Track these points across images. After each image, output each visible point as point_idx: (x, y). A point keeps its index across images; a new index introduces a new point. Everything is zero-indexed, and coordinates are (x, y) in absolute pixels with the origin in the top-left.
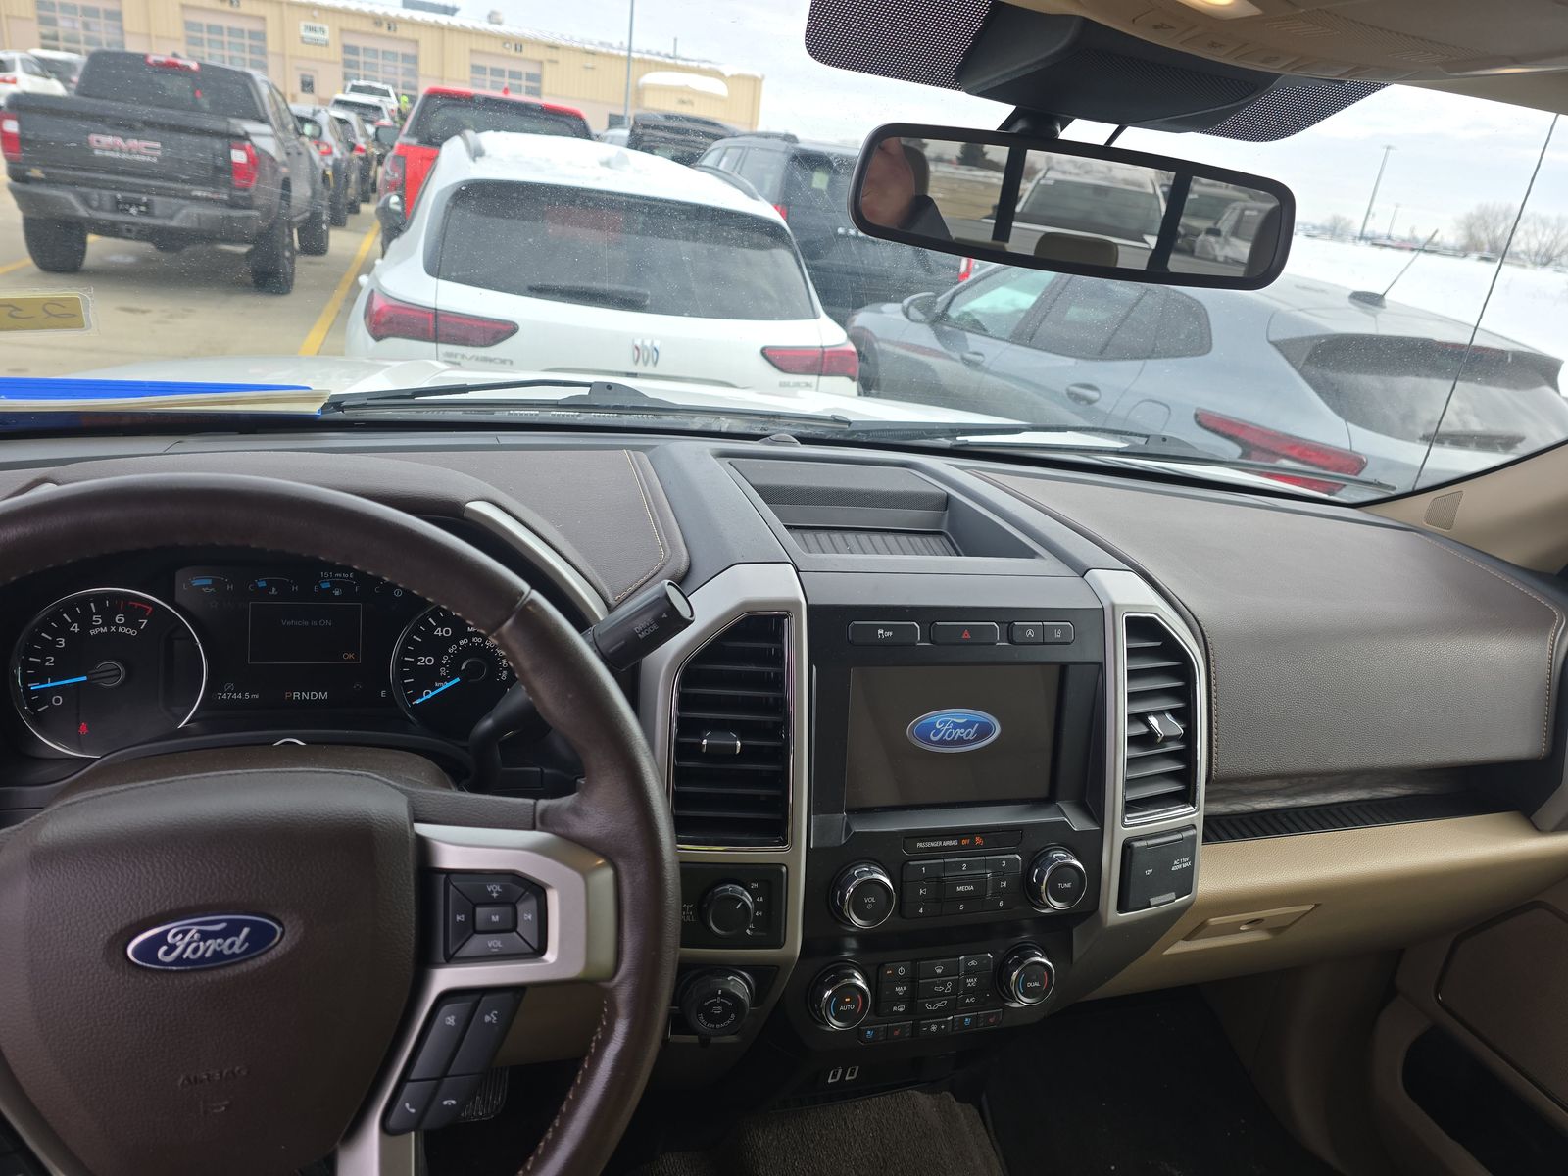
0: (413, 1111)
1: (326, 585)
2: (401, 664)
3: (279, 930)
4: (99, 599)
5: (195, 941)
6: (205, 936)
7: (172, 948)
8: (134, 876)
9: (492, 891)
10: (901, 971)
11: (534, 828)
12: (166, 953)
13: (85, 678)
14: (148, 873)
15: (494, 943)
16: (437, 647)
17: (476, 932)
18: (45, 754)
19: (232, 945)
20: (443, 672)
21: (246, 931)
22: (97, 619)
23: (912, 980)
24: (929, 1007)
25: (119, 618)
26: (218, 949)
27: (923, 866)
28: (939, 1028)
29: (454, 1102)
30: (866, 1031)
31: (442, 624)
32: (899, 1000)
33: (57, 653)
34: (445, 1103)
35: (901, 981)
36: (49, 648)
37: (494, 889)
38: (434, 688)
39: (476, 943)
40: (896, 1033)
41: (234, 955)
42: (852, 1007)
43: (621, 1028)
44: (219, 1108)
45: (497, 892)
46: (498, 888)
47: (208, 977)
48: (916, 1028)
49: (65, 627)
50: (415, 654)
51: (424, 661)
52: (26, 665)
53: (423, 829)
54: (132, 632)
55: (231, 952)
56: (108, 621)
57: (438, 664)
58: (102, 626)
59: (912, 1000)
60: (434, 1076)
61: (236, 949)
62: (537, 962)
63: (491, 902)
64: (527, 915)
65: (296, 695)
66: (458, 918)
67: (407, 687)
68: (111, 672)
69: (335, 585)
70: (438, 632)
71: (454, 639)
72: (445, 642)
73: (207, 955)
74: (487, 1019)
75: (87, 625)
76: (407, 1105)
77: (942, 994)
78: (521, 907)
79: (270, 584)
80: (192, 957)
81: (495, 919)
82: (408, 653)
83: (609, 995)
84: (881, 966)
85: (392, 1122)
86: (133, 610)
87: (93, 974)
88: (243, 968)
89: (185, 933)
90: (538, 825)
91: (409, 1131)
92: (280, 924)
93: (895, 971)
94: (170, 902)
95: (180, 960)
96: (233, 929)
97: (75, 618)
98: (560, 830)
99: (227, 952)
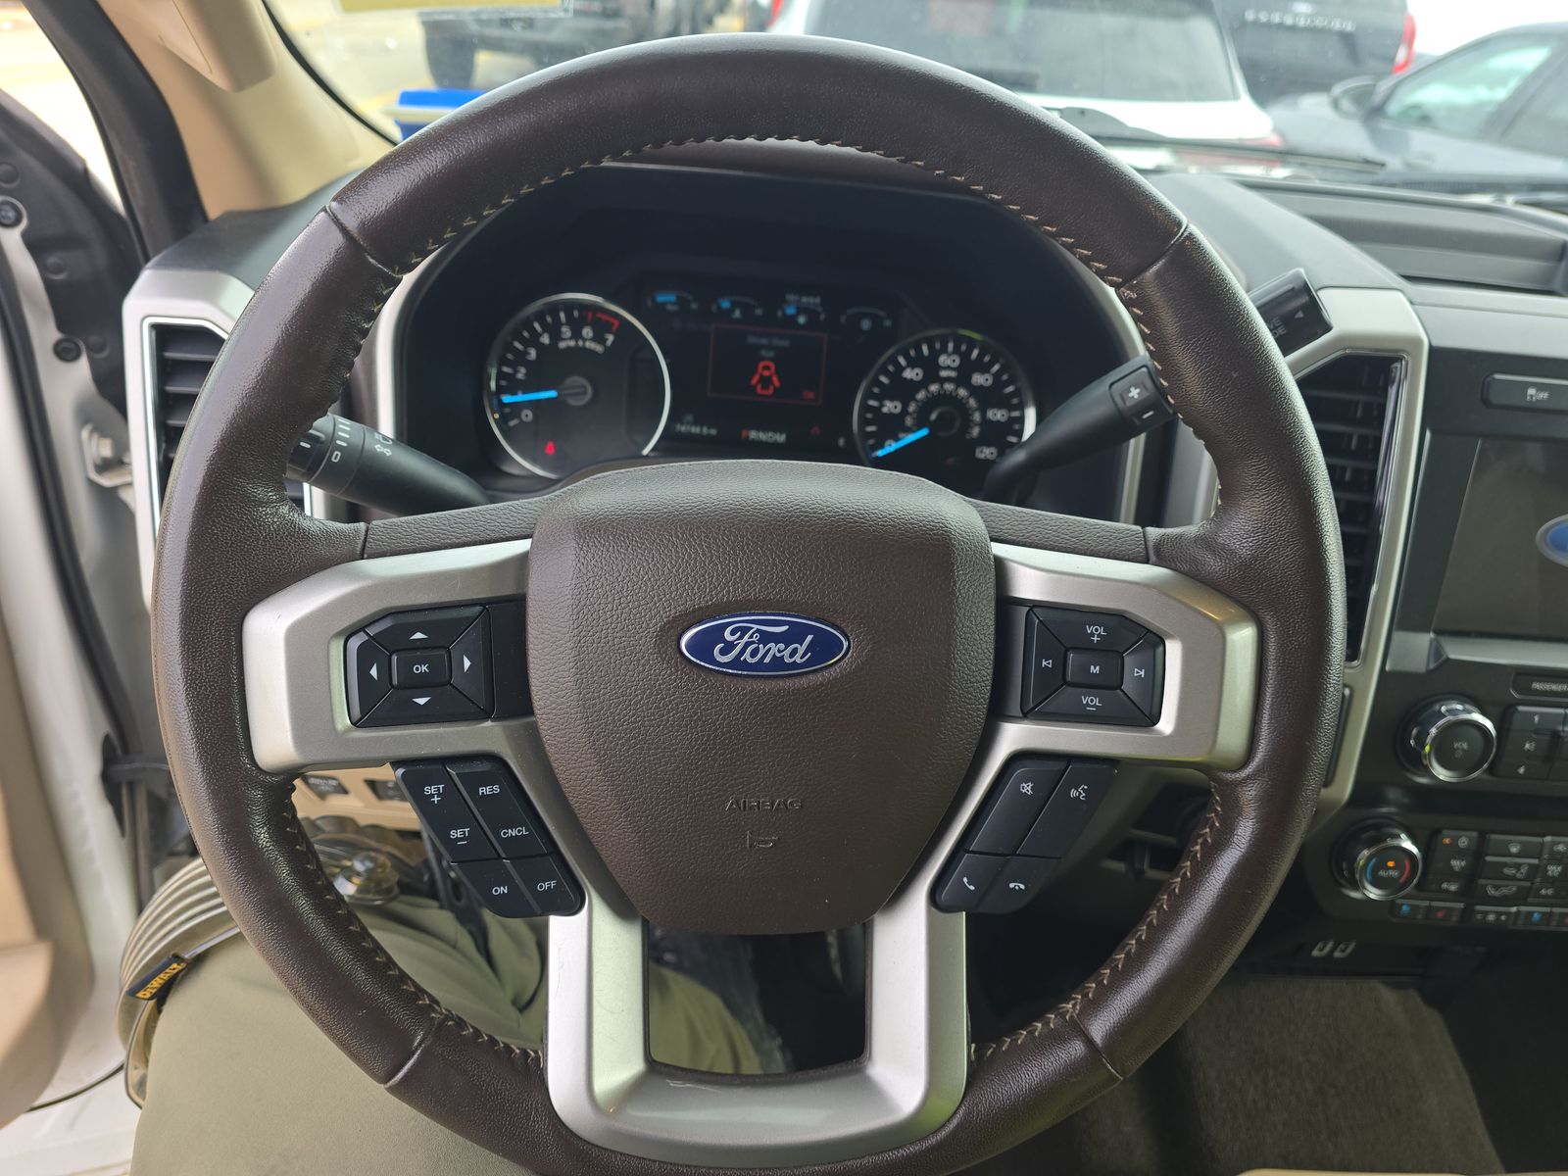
0: (972, 888)
1: (791, 311)
2: (865, 408)
3: (845, 644)
4: (569, 306)
5: (753, 642)
6: (766, 638)
7: (728, 647)
8: (690, 556)
9: (1092, 634)
10: (1463, 842)
11: (1147, 562)
12: (723, 652)
13: (552, 394)
14: (704, 554)
15: (1091, 701)
16: (904, 391)
17: (1065, 682)
18: (515, 471)
19: (795, 651)
20: (909, 421)
21: (810, 638)
22: (566, 331)
23: (1477, 854)
24: (1491, 891)
25: (587, 332)
26: (778, 655)
27: (1535, 713)
28: (1498, 918)
29: (1022, 887)
30: (1402, 905)
31: (912, 364)
32: (1453, 876)
33: (528, 364)
34: (1012, 885)
35: (1460, 853)
36: (521, 359)
37: (1096, 632)
38: (897, 439)
39: (1064, 697)
40: (1440, 915)
41: (794, 665)
42: (1395, 874)
43: (1245, 831)
44: (766, 843)
45: (1099, 636)
46: (1101, 630)
47: (766, 686)
48: (1468, 912)
49: (536, 335)
50: (881, 398)
51: (890, 407)
52: (500, 376)
53: (999, 549)
54: (599, 348)
55: (792, 660)
56: (577, 335)
57: (904, 412)
58: (571, 338)
59: (1470, 881)
60: (1001, 850)
61: (798, 659)
62: (1147, 732)
63: (1086, 648)
64: (1134, 672)
65: (753, 435)
66: (1044, 663)
67: (871, 435)
68: (579, 390)
69: (800, 310)
70: (909, 374)
71: (923, 384)
72: (915, 386)
73: (767, 660)
74: (1073, 793)
75: (556, 337)
76: (965, 880)
77: (1513, 878)
78: (1128, 660)
79: (734, 305)
80: (750, 660)
81: (1095, 670)
82: (873, 396)
83: (1230, 791)
84: (1436, 832)
85: (944, 895)
86: (601, 322)
87: (643, 665)
88: (804, 681)
89: (745, 630)
90: (1153, 558)
91: (960, 910)
92: (848, 639)
93: (1455, 840)
94: (729, 592)
95: (736, 663)
96: (793, 636)
97: (546, 327)
98: (1186, 567)
99: (788, 660)
